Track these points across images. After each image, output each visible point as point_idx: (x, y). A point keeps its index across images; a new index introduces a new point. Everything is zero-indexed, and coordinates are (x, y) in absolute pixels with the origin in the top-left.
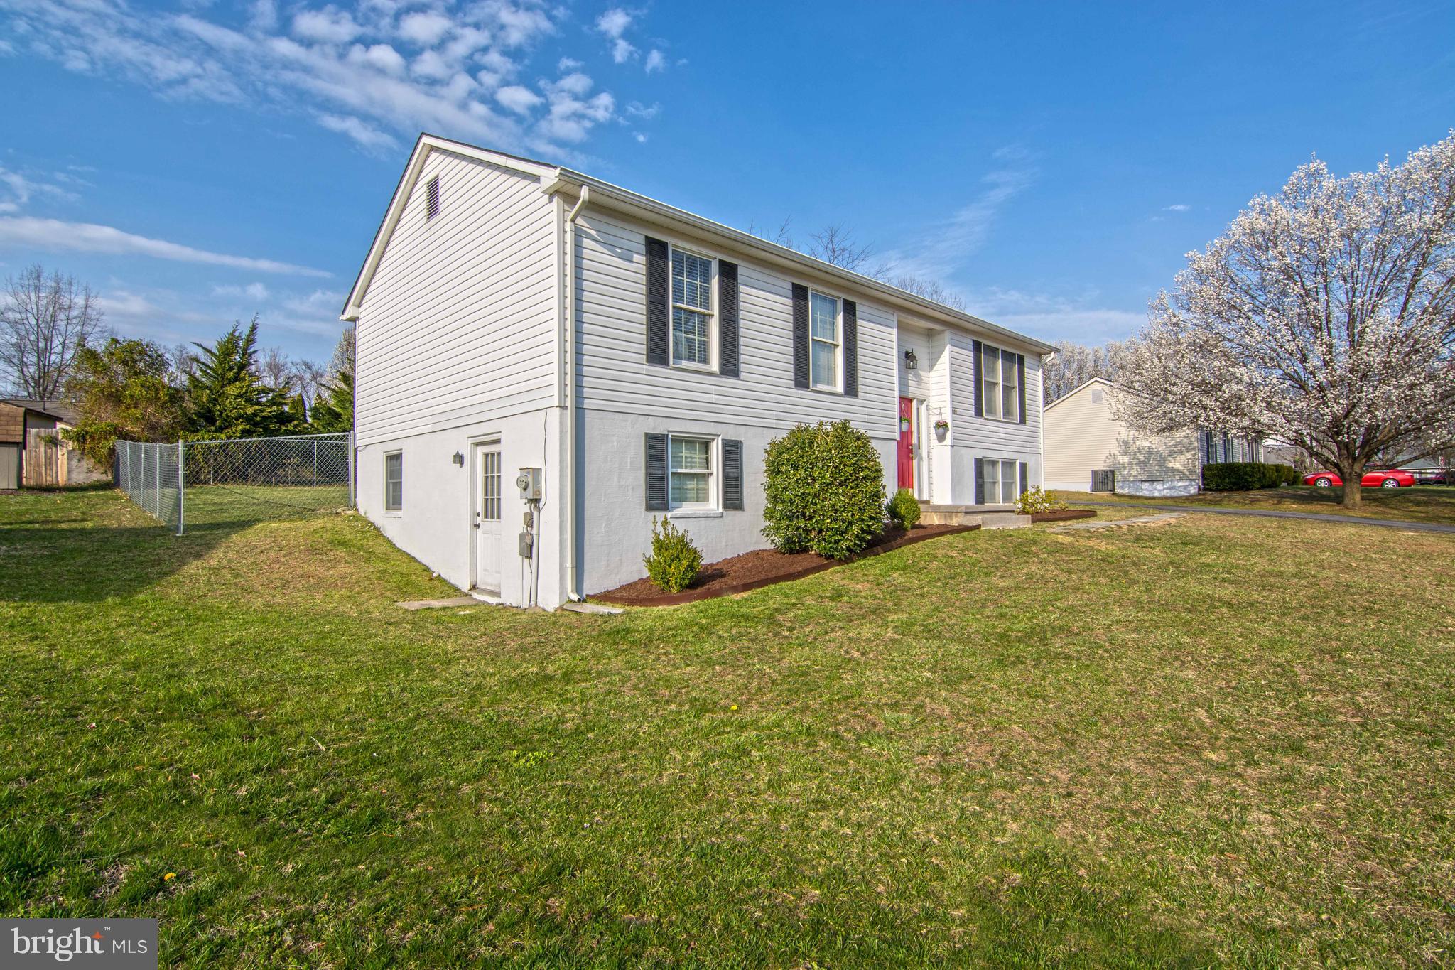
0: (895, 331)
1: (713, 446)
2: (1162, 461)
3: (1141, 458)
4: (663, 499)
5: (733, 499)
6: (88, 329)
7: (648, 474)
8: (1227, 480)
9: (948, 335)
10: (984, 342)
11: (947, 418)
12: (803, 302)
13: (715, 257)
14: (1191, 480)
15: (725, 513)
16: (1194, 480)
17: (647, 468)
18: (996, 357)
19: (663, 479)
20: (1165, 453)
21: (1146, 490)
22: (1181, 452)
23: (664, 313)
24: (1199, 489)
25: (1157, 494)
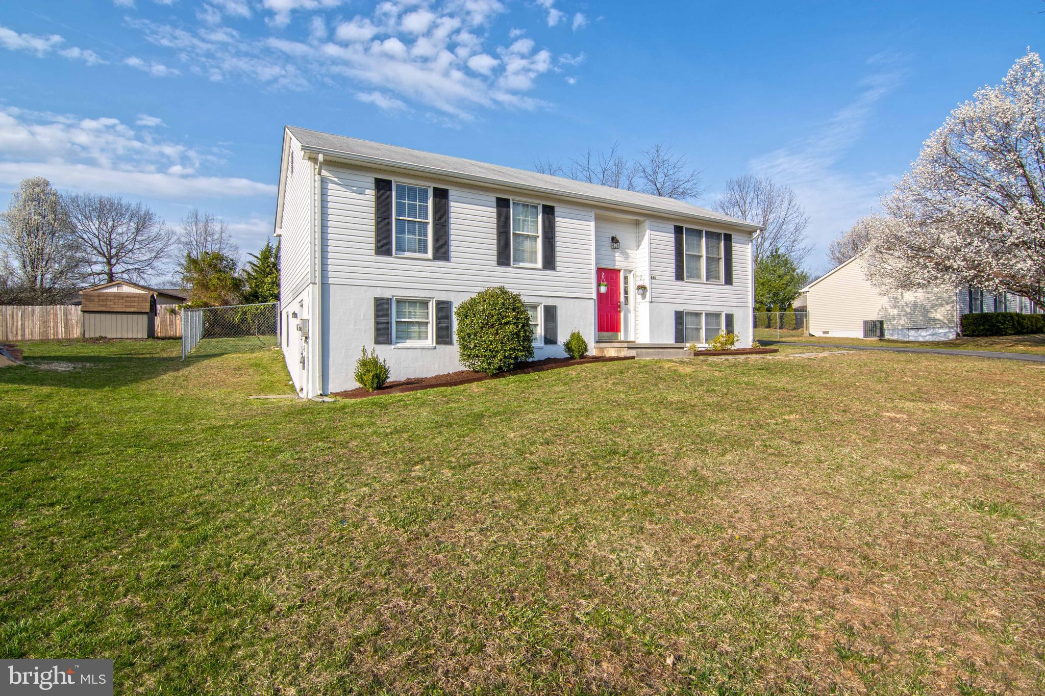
0: (593, 224)
1: (430, 304)
2: (925, 312)
3: (908, 310)
4: (388, 337)
5: (443, 337)
6: (224, 246)
7: (377, 323)
8: (982, 328)
9: (647, 223)
10: (685, 226)
11: (647, 283)
12: (505, 209)
13: (430, 187)
14: (950, 328)
15: (437, 346)
16: (952, 328)
17: (375, 318)
18: (700, 237)
19: (388, 325)
20: (928, 307)
21: (913, 336)
22: (942, 305)
23: (389, 224)
24: (958, 335)
25: (921, 339)
